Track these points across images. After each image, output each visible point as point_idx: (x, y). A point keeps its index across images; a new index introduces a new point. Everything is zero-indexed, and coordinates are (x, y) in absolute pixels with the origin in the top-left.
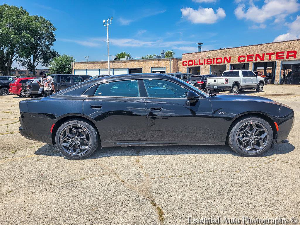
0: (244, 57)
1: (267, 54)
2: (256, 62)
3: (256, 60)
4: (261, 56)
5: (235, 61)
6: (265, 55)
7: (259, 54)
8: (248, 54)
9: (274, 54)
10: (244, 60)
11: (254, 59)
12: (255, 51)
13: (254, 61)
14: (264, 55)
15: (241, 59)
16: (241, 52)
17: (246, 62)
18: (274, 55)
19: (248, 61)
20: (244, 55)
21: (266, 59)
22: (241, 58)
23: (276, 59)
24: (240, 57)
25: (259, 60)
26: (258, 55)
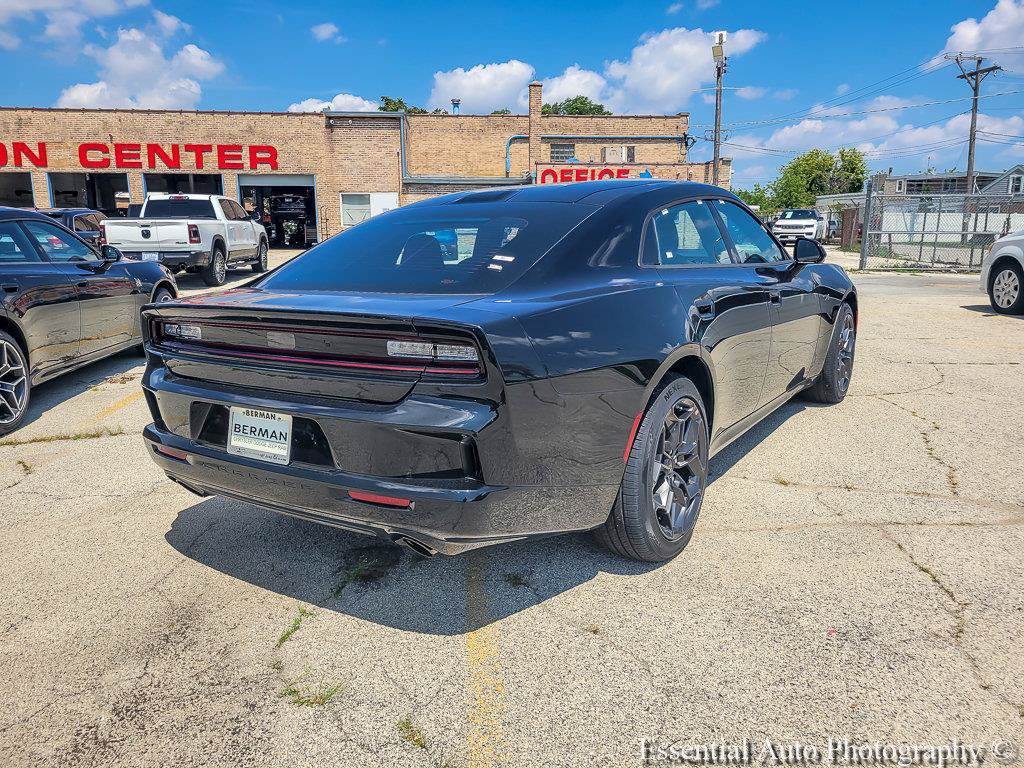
0: (104, 148)
1: (189, 148)
2: (152, 171)
3: (152, 164)
4: (168, 150)
5: (65, 160)
6: (182, 151)
7: (157, 145)
8: (117, 140)
9: (209, 148)
10: (106, 163)
11: (144, 159)
12: (141, 132)
13: (146, 168)
14: (175, 148)
15: (94, 156)
16: (85, 130)
17: (113, 169)
18: (209, 154)
19: (120, 164)
20: (101, 141)
21: (188, 164)
22: (89, 153)
23: (220, 168)
24: (84, 149)
25: (161, 168)
26: (154, 149)
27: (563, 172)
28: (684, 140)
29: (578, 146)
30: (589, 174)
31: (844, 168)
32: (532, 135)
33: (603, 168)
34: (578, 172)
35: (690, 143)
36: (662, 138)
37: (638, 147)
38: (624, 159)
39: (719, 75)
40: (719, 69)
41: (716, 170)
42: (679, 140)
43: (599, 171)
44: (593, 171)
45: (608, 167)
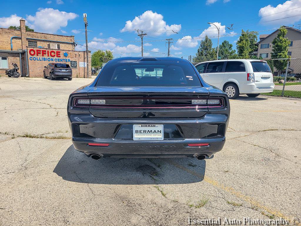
27: (37, 51)
28: (74, 44)
29: (38, 42)
30: (47, 52)
31: (107, 56)
32: (23, 37)
33: (51, 50)
34: (43, 51)
35: (75, 45)
36: (66, 43)
37: (61, 45)
38: (57, 48)
39: (86, 26)
40: (86, 25)
41: (87, 54)
42: (72, 44)
43: (50, 51)
44: (48, 51)
45: (53, 50)
